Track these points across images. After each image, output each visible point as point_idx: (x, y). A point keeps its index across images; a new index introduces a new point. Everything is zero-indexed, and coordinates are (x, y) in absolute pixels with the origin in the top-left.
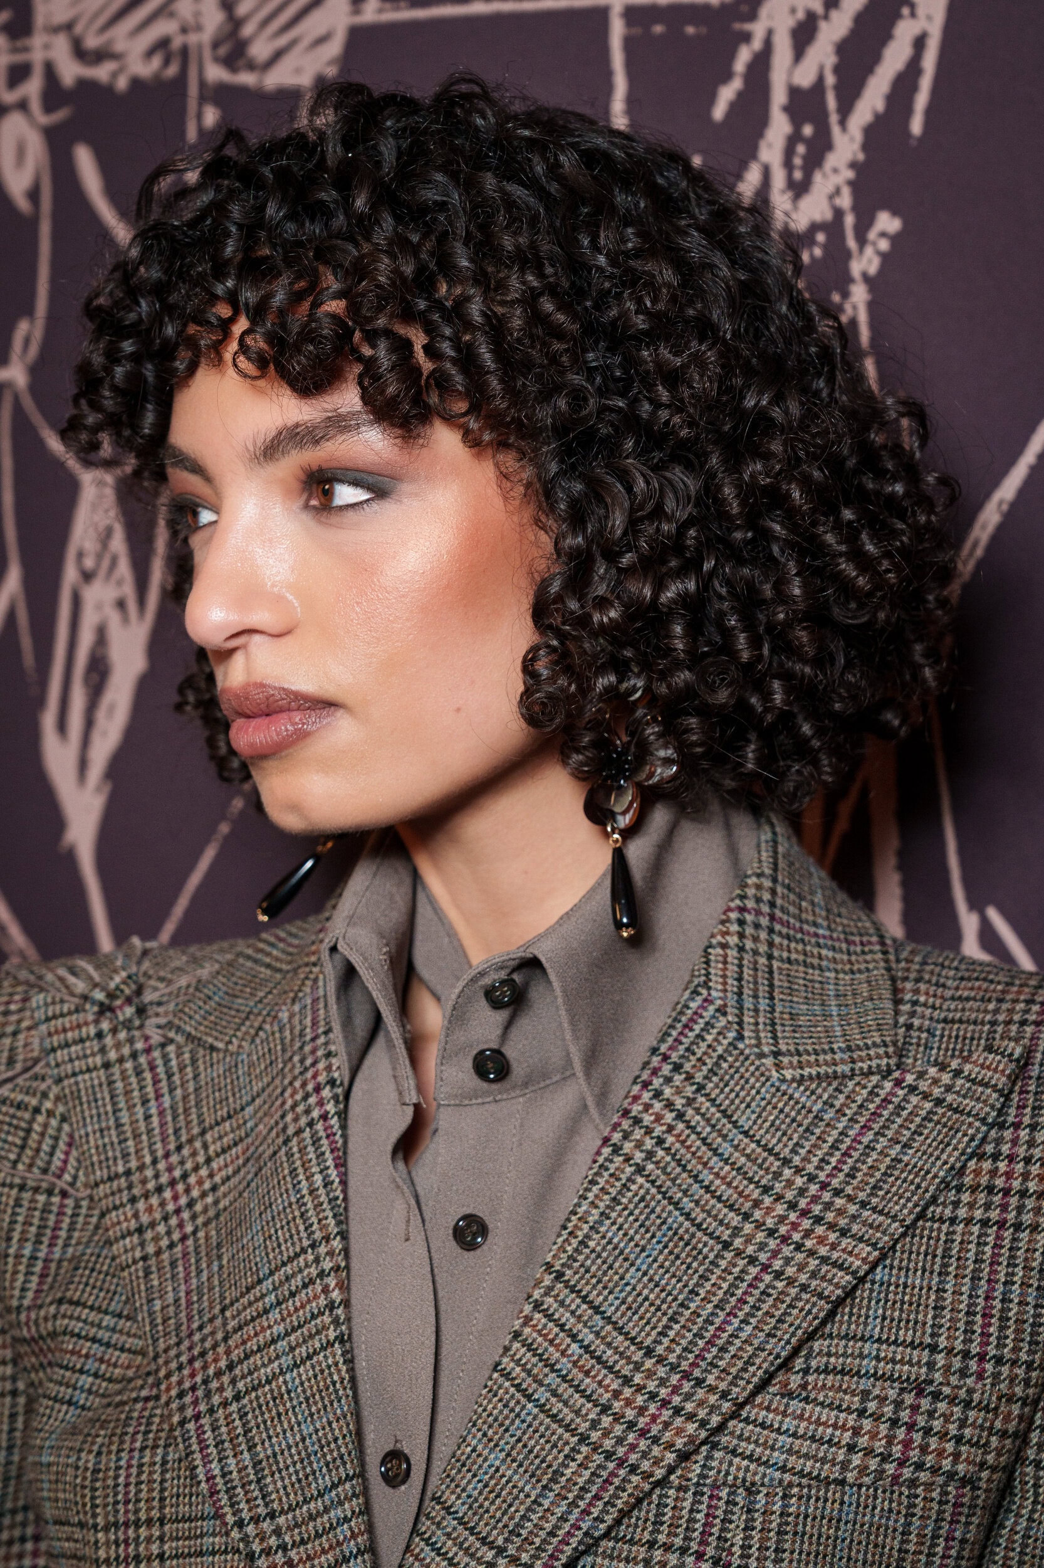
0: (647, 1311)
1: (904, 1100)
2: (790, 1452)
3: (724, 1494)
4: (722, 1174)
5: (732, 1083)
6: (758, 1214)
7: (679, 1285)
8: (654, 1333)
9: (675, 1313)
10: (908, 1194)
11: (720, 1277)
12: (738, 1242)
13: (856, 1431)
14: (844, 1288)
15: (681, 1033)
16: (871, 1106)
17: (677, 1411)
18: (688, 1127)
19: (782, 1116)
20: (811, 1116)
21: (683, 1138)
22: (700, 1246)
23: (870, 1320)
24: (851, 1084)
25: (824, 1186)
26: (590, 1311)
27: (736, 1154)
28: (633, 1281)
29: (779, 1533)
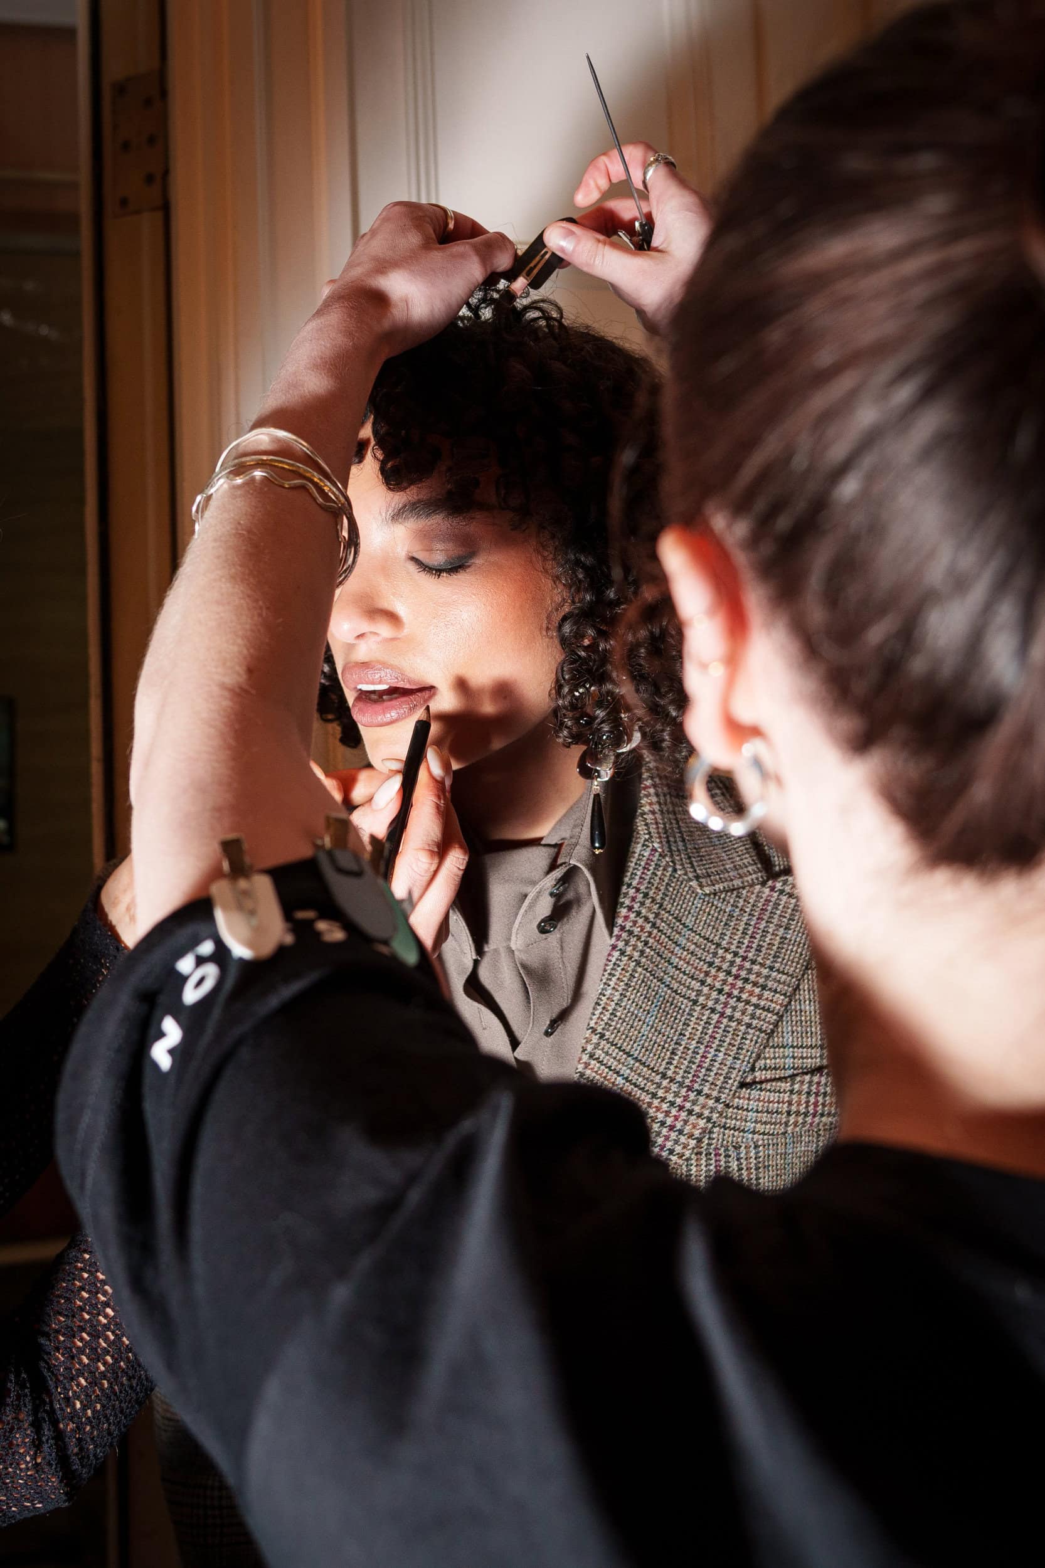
0: (657, 1050)
1: (778, 899)
2: (756, 1122)
3: (722, 1151)
4: (683, 957)
5: (677, 899)
6: (709, 980)
7: (672, 1031)
8: (664, 1062)
9: (674, 1049)
10: (796, 960)
11: (696, 1023)
12: (701, 999)
13: (790, 1103)
14: (773, 1024)
15: (643, 873)
16: (760, 905)
17: (690, 1112)
18: (659, 931)
19: (710, 917)
20: (726, 915)
21: (658, 938)
22: (679, 1004)
23: (785, 1034)
24: (744, 892)
25: (744, 958)
26: (625, 1056)
27: (689, 944)
28: (646, 1033)
29: (756, 1169)
